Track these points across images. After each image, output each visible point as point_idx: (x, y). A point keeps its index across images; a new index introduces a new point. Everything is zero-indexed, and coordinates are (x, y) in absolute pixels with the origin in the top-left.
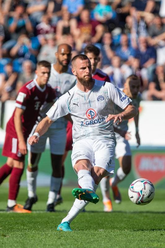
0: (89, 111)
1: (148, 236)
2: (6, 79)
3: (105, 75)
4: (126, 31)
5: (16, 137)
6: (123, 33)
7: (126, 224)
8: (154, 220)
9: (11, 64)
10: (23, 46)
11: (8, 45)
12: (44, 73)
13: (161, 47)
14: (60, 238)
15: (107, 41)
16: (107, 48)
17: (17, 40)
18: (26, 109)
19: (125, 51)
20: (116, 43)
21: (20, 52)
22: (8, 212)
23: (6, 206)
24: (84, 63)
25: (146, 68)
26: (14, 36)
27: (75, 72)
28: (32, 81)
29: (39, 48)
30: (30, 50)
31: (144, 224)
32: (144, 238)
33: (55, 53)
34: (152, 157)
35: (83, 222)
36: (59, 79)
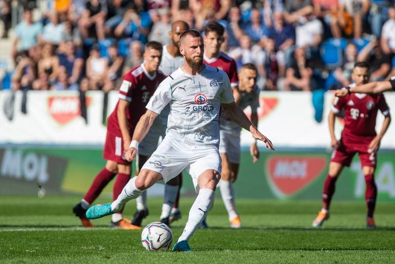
0: (199, 96)
1: (286, 258)
2: (110, 64)
3: (231, 60)
4: (258, 5)
5: (120, 136)
6: (254, 7)
7: (259, 243)
8: (293, 238)
9: (116, 45)
10: (131, 24)
11: (112, 22)
12: (154, 57)
13: (301, 25)
14: (176, 261)
15: (235, 18)
16: (234, 26)
17: (123, 16)
18: (132, 101)
19: (257, 30)
20: (245, 20)
21: (127, 30)
22: (113, 229)
23: (110, 221)
24: (196, 41)
25: (282, 50)
26: (120, 11)
27: (184, 50)
28: (140, 66)
29: (150, 26)
30: (139, 28)
31: (280, 243)
32: (280, 261)
33: (169, 32)
34: (291, 161)
35: (205, 240)
36: (174, 65)
